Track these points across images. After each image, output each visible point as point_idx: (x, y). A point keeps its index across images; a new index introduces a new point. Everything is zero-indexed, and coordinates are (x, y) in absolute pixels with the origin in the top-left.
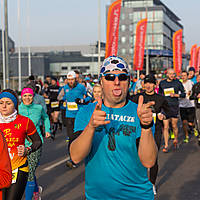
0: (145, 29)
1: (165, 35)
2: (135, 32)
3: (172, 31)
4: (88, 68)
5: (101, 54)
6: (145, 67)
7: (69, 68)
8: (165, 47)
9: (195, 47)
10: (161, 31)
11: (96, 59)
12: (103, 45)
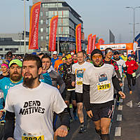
1: (70, 27)
2: (50, 25)
7: (4, 50)
8: (70, 36)
9: (91, 35)
11: (23, 43)
12: (27, 33)
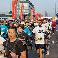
0: (23, 8)
1: (29, 10)
2: (21, 9)
3: (31, 9)
4: (7, 18)
5: (11, 15)
6: (23, 19)
8: (29, 13)
9: (38, 13)
10: (28, 8)
